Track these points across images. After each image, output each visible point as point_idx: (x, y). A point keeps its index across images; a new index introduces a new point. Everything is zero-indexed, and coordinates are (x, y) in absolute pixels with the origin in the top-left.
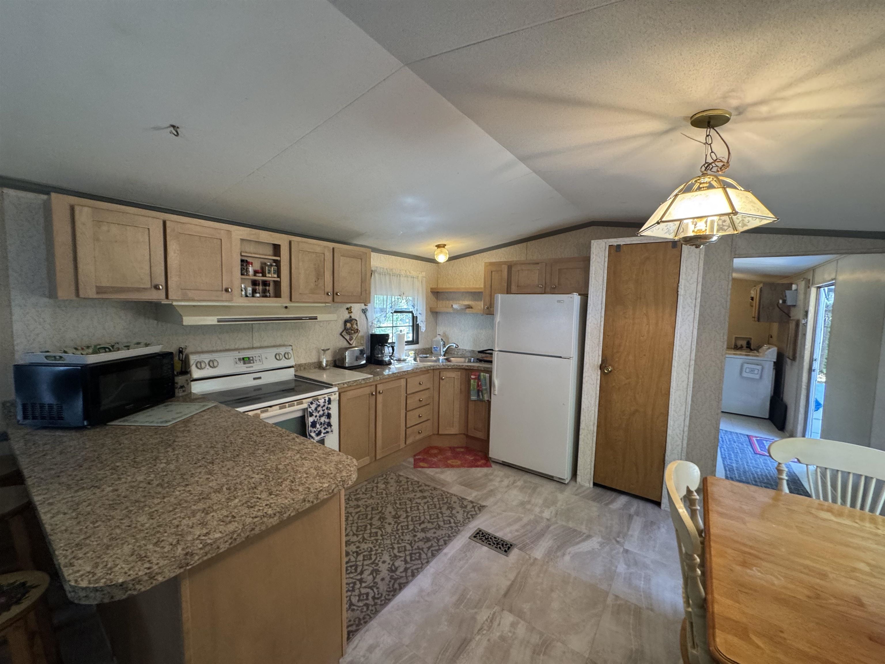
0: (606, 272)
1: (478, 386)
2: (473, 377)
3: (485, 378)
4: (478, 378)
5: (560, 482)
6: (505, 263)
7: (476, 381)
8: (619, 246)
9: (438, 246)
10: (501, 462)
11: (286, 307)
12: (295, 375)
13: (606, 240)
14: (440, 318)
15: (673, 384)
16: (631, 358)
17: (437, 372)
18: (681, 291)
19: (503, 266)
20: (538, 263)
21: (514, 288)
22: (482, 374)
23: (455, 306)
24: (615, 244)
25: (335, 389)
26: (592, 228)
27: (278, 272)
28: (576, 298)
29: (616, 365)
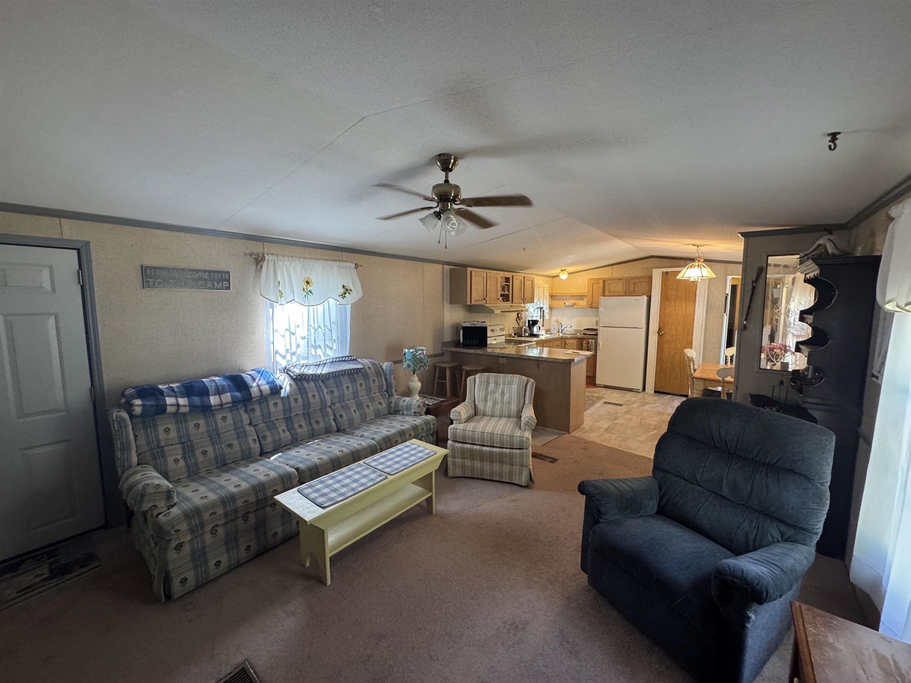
0: (661, 285)
1: (588, 347)
2: (584, 342)
3: (592, 342)
4: (588, 343)
5: (637, 391)
6: (601, 279)
7: (587, 344)
8: (667, 273)
9: (562, 270)
10: (602, 386)
11: (512, 306)
12: (505, 339)
13: (660, 269)
14: (554, 311)
15: (694, 338)
16: (674, 326)
17: (563, 340)
18: (698, 294)
19: (600, 281)
20: (621, 279)
21: (607, 293)
22: (590, 340)
23: (567, 304)
24: (665, 271)
25: (534, 343)
26: (651, 259)
27: (508, 291)
28: (645, 298)
29: (666, 331)
